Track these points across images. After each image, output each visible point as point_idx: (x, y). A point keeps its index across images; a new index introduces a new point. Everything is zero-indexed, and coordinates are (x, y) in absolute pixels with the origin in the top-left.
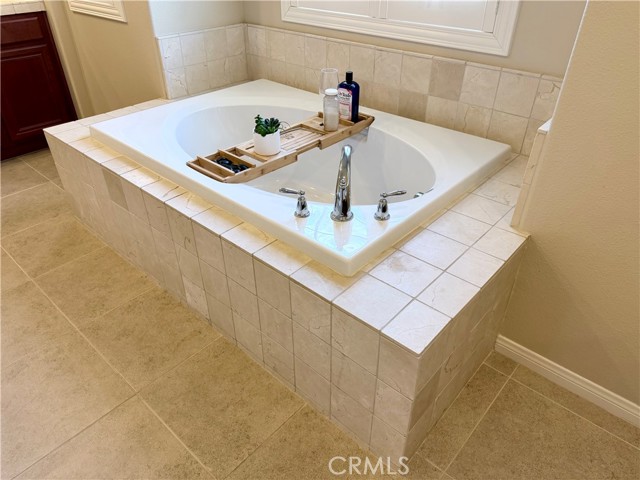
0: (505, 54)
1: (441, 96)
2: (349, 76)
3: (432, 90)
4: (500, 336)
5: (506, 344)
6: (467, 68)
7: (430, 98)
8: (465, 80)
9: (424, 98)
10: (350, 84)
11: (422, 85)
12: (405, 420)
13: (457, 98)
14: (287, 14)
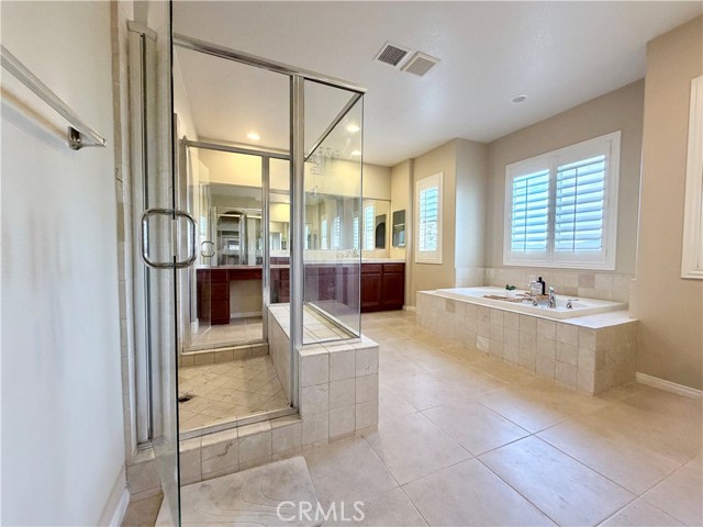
0: (614, 270)
1: (584, 287)
2: (540, 279)
3: (580, 285)
5: (641, 377)
6: (597, 276)
7: (579, 289)
8: (596, 280)
9: (577, 288)
10: (541, 281)
11: (576, 285)
12: (593, 362)
13: (593, 287)
14: (506, 263)
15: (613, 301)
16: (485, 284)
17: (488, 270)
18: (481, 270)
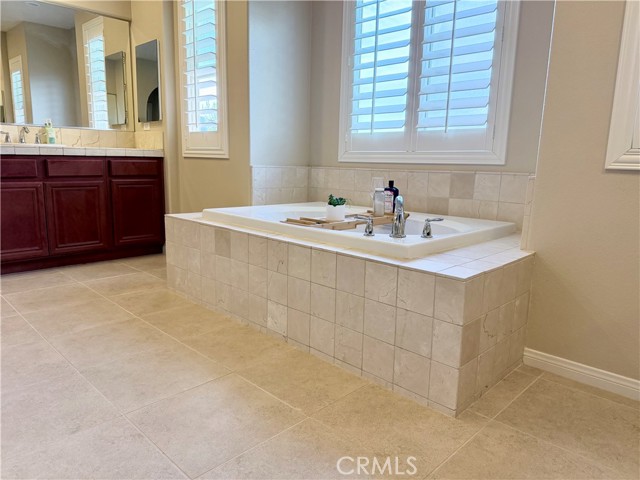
0: (503, 163)
1: (459, 198)
2: (391, 183)
3: (452, 194)
4: (526, 349)
5: (531, 355)
6: (477, 176)
7: (451, 200)
8: (476, 184)
9: (447, 200)
10: (392, 188)
11: (445, 192)
12: (457, 350)
13: (471, 197)
14: (342, 157)
15: (498, 219)
16: (310, 197)
17: (314, 171)
18: (302, 171)
